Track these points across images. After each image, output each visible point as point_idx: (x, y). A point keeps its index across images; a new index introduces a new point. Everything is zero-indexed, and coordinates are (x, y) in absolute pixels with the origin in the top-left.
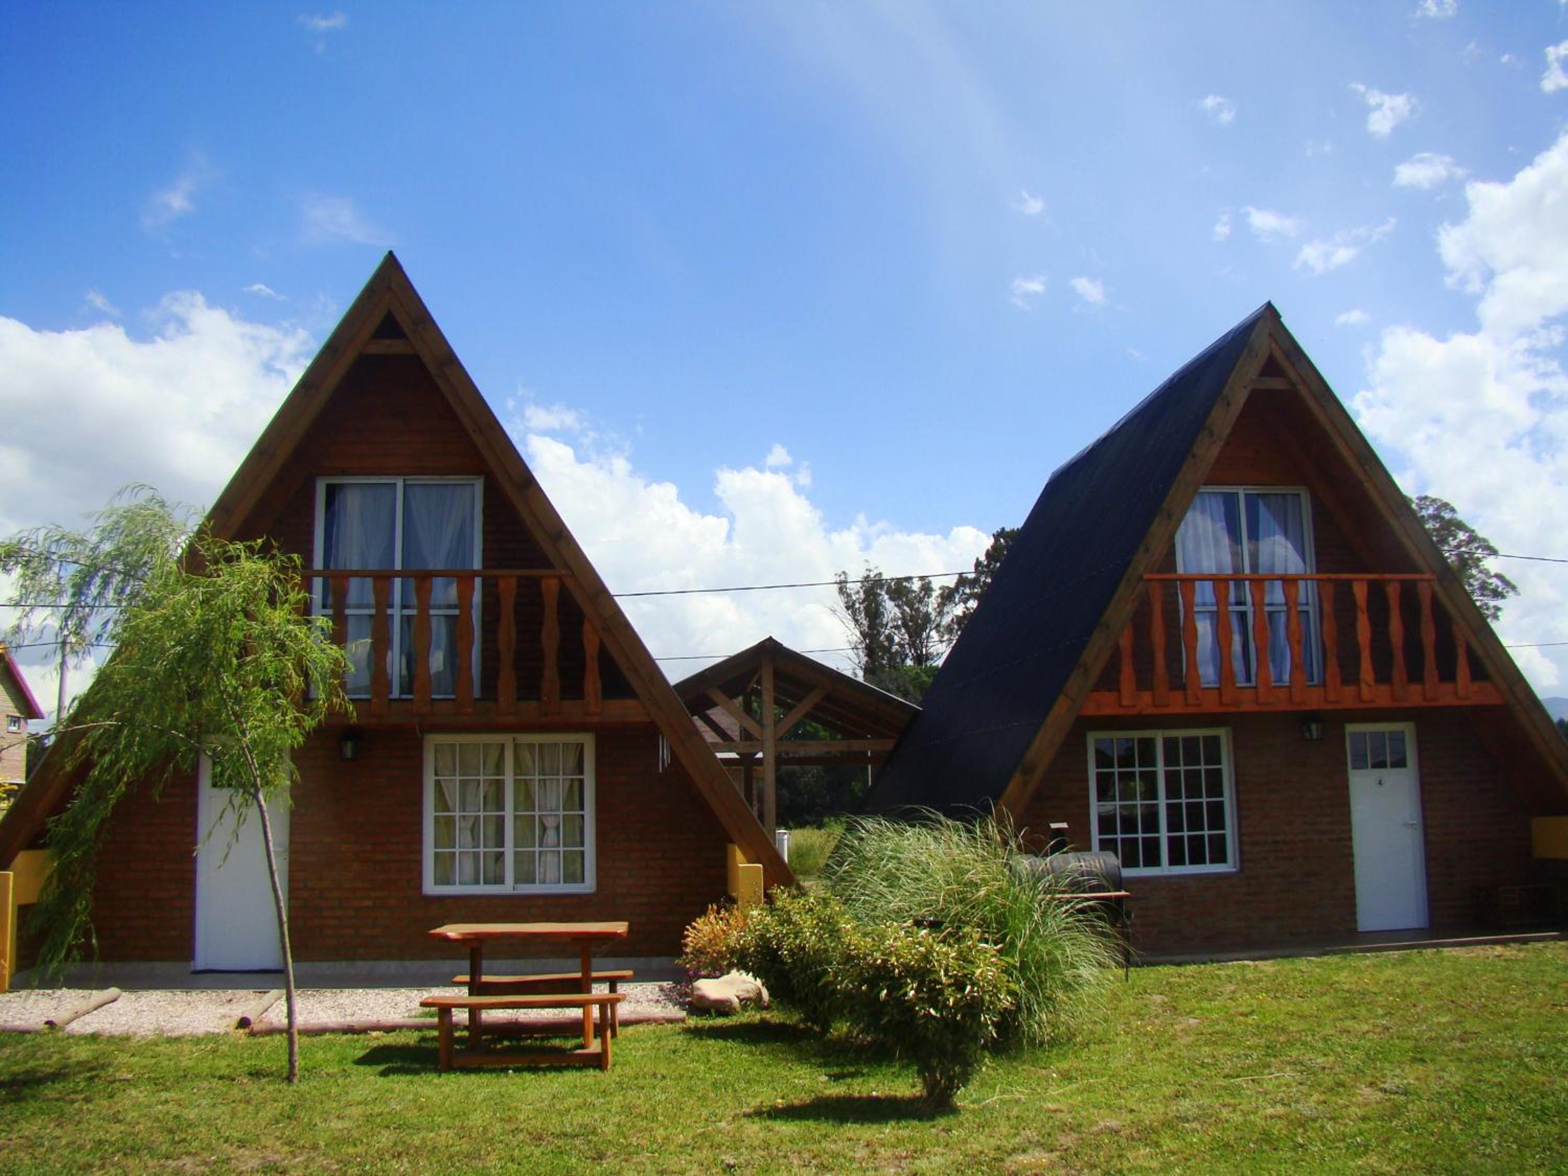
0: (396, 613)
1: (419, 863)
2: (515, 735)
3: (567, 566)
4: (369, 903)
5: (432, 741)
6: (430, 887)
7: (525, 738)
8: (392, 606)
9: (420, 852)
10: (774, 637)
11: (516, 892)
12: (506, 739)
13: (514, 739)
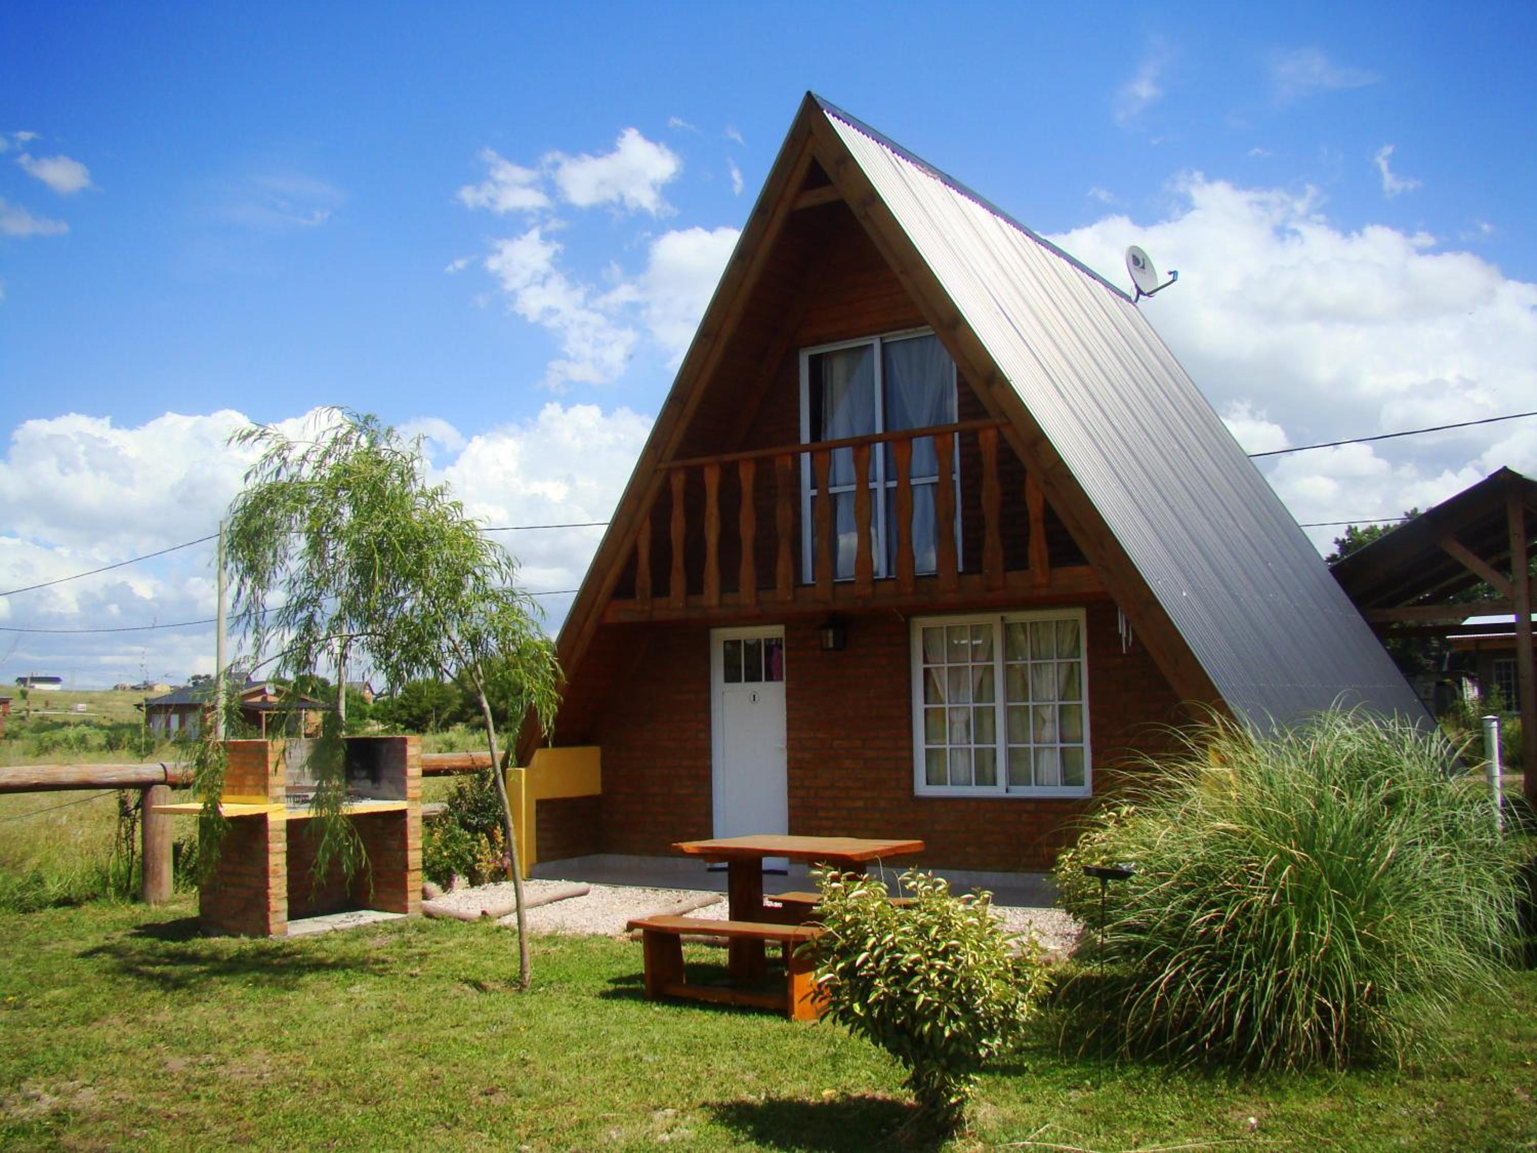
0: (879, 486)
1: (910, 759)
2: (1004, 614)
3: (1003, 413)
4: (860, 804)
5: (919, 624)
6: (922, 789)
7: (1015, 617)
8: (875, 480)
9: (911, 749)
10: (1511, 468)
11: (1011, 795)
12: (992, 619)
13: (1002, 619)
